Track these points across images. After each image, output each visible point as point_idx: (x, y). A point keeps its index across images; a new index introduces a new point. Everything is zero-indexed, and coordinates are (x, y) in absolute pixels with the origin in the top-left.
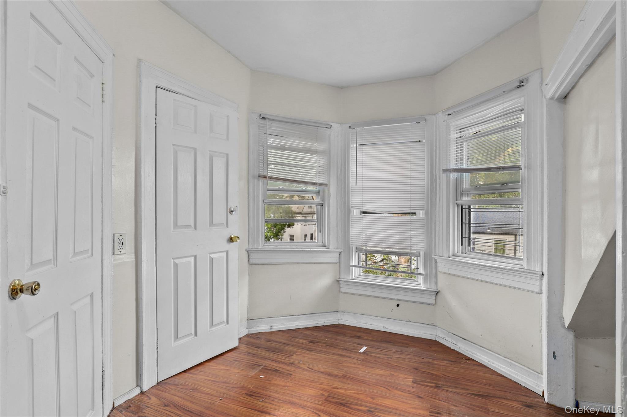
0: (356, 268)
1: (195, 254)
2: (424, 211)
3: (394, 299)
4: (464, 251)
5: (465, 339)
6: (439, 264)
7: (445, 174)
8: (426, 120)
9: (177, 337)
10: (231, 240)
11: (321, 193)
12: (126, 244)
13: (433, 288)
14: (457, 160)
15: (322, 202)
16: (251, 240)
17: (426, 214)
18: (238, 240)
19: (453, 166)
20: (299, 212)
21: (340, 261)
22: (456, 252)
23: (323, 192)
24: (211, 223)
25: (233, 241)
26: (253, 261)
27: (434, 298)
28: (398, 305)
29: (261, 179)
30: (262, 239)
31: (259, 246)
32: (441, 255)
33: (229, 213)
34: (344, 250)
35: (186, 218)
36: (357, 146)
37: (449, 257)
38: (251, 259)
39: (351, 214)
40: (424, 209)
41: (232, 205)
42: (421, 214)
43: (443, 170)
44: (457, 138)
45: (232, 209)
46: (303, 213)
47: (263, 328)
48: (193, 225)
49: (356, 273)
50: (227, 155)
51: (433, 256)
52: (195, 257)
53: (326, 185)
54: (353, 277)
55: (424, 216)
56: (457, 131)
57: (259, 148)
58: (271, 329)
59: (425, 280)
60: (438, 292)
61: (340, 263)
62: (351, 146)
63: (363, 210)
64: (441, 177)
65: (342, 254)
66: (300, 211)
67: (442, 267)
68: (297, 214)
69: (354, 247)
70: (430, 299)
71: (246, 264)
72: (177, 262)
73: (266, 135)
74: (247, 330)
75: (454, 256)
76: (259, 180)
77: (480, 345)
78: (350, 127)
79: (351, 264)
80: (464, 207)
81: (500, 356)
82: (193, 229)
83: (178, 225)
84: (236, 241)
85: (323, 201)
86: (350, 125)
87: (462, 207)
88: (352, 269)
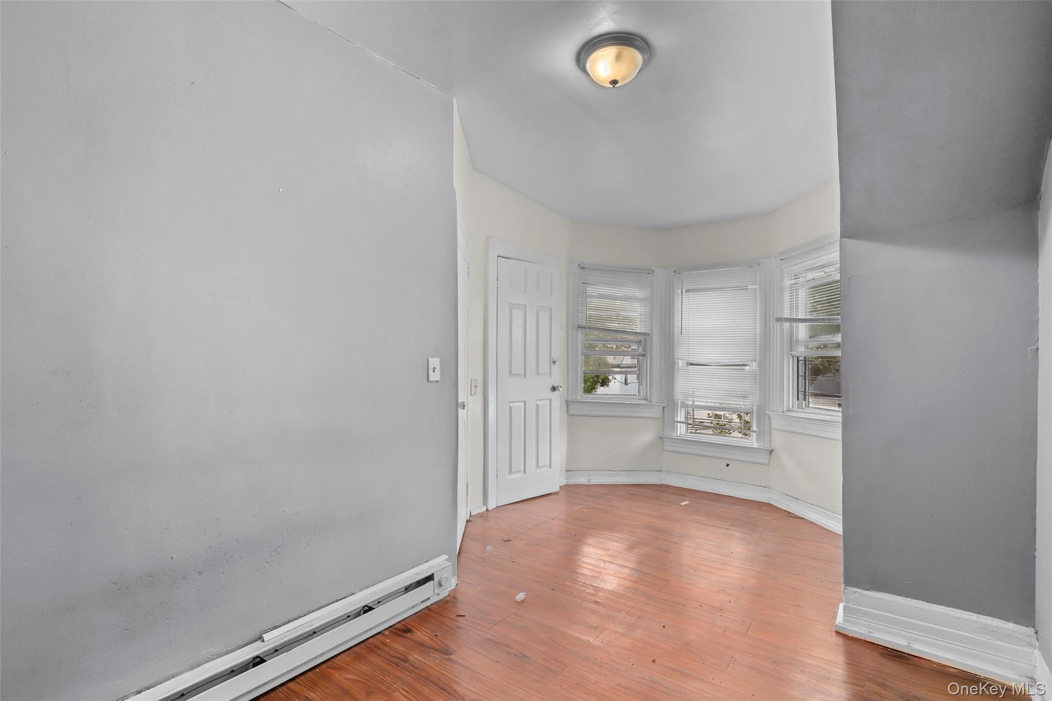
0: (682, 424)
1: (524, 400)
2: (757, 363)
3: (724, 459)
4: (800, 406)
5: (797, 499)
6: (772, 421)
7: (779, 323)
8: (758, 265)
9: (511, 471)
10: (554, 389)
11: (642, 343)
12: (478, 387)
13: (767, 446)
14: (791, 308)
15: (644, 353)
16: (570, 391)
17: (759, 365)
18: (561, 389)
19: (787, 315)
20: (617, 365)
21: (663, 416)
22: (791, 407)
23: (645, 341)
24: (538, 373)
25: (555, 390)
26: (572, 412)
27: (768, 457)
28: (728, 465)
29: (579, 329)
30: (580, 390)
31: (578, 397)
32: (775, 411)
33: (552, 365)
34: (668, 405)
35: (518, 368)
36: (683, 291)
37: (783, 412)
38: (569, 411)
39: (676, 365)
40: (756, 361)
41: (555, 356)
42: (754, 366)
43: (776, 318)
44: (791, 285)
45: (555, 360)
46: (622, 366)
47: (581, 480)
48: (523, 374)
49: (681, 430)
50: (551, 309)
51: (767, 412)
52: (525, 402)
53: (648, 334)
54: (679, 434)
55: (756, 368)
56: (792, 277)
57: (578, 298)
58: (589, 482)
59: (758, 437)
60: (772, 451)
61: (663, 418)
62: (677, 292)
63: (690, 361)
64: (775, 326)
65: (666, 410)
66: (618, 363)
67: (776, 423)
68: (614, 367)
69: (679, 402)
70: (763, 458)
71: (566, 415)
72: (511, 406)
73: (585, 285)
74: (566, 481)
75: (788, 411)
76: (578, 331)
77: (811, 502)
78: (675, 272)
79: (676, 420)
80: (800, 358)
81: (828, 512)
82: (523, 377)
83: (513, 373)
84: (559, 390)
85: (645, 351)
86: (674, 270)
87: (798, 358)
88: (677, 425)
